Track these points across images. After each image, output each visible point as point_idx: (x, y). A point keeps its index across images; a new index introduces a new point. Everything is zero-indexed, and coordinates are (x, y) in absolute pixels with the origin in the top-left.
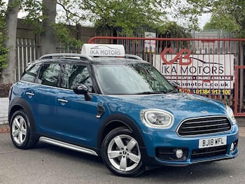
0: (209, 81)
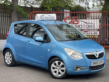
0: (87, 31)
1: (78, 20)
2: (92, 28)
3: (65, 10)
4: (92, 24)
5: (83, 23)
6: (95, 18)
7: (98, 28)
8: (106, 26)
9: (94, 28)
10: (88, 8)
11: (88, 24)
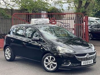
1: (56, 21)
2: (68, 28)
3: (42, 12)
4: (68, 24)
5: (60, 23)
6: (68, 19)
7: (73, 28)
8: (80, 26)
9: (70, 28)
10: (63, 10)
11: (64, 24)
